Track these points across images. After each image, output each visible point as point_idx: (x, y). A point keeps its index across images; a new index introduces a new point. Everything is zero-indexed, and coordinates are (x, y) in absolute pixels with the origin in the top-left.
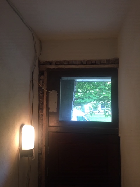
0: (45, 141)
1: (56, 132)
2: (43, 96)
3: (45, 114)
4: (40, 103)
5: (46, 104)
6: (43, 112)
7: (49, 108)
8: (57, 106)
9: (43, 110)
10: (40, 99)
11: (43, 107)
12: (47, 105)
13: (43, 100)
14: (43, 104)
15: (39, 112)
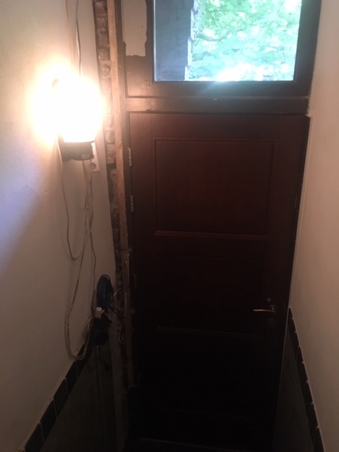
0: (121, 136)
1: (148, 112)
2: (106, 8)
3: (116, 64)
4: (99, 31)
5: (115, 32)
6: (109, 58)
7: (125, 45)
8: (145, 39)
9: (108, 50)
10: (98, 19)
11: (108, 43)
12: (117, 34)
13: (107, 22)
14: (107, 32)
15: (99, 57)
